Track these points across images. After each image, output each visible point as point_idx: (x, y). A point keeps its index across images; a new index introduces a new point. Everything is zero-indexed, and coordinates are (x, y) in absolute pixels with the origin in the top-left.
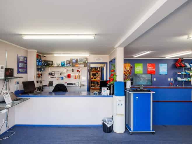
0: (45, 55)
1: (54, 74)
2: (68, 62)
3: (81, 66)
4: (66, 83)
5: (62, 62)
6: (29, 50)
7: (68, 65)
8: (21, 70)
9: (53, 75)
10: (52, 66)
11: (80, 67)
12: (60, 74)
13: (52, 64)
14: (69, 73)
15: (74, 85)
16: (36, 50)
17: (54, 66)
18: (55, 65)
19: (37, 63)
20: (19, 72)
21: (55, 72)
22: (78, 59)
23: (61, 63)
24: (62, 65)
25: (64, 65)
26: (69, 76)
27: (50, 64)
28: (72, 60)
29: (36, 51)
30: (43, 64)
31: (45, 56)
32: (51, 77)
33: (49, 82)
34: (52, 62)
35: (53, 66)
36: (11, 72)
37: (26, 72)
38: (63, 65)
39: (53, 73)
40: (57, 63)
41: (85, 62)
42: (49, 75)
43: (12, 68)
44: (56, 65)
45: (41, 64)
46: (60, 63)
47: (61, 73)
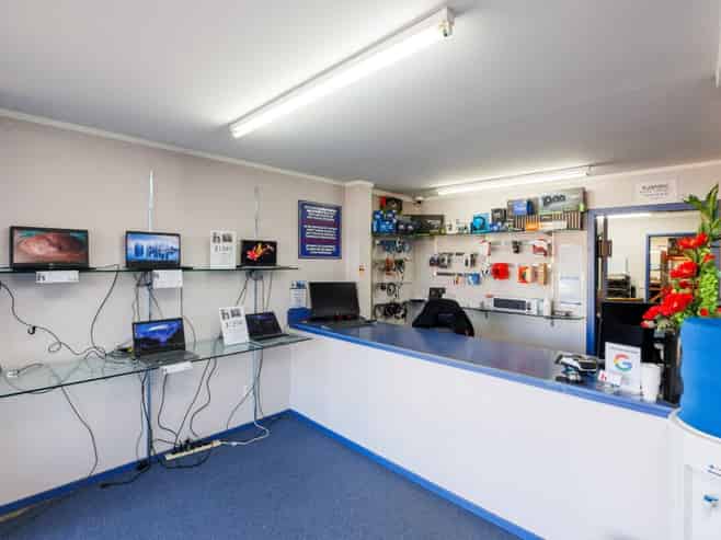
0: (420, 198)
1: (446, 262)
2: (498, 215)
3: (552, 228)
4: (489, 296)
5: (475, 218)
6: (348, 184)
7: (495, 228)
8: (311, 248)
9: (446, 267)
10: (440, 234)
11: (549, 233)
12: (467, 264)
13: (442, 226)
14: (499, 258)
15: (524, 309)
16: (369, 180)
17: (448, 232)
18: (450, 229)
19: (375, 223)
20: (304, 253)
21: (451, 254)
22: (537, 199)
23: (471, 220)
24: (474, 228)
25: (483, 226)
26: (500, 272)
27: (432, 227)
28: (511, 204)
29: (371, 185)
30: (402, 227)
31: (419, 202)
32: (439, 274)
33: (431, 289)
34: (441, 218)
35: (445, 234)
36: (269, 250)
37: (337, 254)
38: (478, 228)
39: (443, 260)
40: (457, 223)
41: (575, 209)
42: (431, 264)
43: (272, 240)
44: (455, 231)
45: (391, 227)
46: (467, 221)
47: (469, 259)
